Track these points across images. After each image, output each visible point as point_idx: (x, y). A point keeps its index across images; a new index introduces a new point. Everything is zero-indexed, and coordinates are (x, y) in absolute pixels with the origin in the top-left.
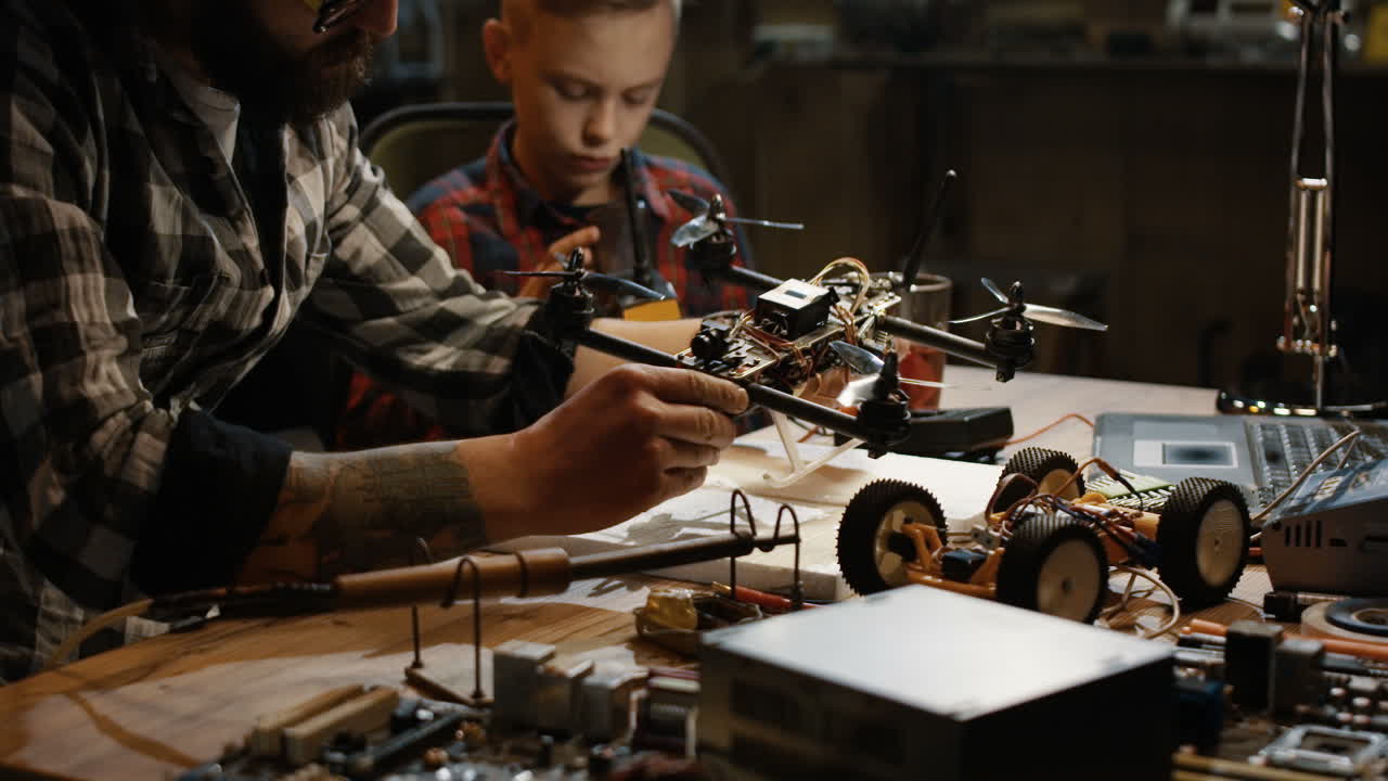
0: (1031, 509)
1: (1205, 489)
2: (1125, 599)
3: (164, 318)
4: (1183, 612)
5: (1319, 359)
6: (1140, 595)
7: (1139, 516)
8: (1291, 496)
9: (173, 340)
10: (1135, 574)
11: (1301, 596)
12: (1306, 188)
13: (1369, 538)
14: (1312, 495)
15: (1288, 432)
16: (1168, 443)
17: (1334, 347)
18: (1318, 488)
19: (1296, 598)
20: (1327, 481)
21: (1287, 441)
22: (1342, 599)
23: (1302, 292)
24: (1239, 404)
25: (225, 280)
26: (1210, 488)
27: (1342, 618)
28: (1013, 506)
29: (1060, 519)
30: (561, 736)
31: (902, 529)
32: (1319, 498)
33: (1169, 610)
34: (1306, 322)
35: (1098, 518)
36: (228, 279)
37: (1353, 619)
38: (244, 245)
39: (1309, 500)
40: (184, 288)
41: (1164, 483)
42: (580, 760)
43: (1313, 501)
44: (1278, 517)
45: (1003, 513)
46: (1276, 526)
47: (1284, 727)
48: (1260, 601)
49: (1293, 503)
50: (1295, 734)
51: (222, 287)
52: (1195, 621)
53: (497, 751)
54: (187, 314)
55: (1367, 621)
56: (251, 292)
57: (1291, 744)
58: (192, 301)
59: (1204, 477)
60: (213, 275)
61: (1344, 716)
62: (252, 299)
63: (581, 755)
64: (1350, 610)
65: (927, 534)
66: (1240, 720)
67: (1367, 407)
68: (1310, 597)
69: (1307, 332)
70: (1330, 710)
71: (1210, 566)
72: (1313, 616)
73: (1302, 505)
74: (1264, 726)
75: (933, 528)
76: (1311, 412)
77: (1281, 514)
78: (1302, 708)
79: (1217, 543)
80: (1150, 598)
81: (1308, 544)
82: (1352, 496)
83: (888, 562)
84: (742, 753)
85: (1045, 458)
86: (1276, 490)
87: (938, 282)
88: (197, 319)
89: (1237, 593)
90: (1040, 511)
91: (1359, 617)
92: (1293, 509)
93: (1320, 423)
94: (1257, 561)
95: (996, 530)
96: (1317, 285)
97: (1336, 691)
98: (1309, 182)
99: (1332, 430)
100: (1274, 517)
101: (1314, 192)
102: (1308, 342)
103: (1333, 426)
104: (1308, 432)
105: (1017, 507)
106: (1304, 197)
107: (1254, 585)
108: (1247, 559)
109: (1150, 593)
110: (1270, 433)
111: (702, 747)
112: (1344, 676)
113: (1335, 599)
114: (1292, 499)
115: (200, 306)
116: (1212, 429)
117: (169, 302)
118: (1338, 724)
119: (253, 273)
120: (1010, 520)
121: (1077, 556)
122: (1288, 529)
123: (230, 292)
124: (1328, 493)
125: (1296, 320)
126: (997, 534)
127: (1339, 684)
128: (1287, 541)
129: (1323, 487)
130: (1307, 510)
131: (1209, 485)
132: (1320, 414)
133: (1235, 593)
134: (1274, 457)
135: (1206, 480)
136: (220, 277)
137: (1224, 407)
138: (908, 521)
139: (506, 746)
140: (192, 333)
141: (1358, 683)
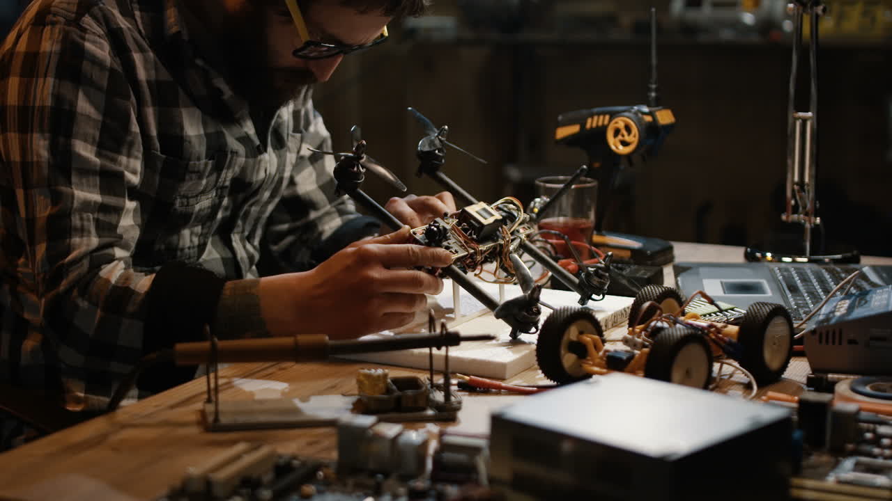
0: (659, 324)
1: (767, 309)
2: (718, 380)
3: (204, 182)
4: (759, 387)
5: (808, 225)
6: (726, 377)
7: (725, 327)
8: (818, 313)
9: (214, 194)
10: (722, 364)
11: (830, 376)
12: (799, 118)
13: (872, 339)
14: (833, 312)
15: (797, 273)
16: (724, 280)
17: (818, 218)
18: (835, 307)
19: (827, 378)
20: (839, 303)
21: (798, 278)
22: (856, 377)
23: (797, 184)
24: (758, 255)
25: (235, 153)
26: (771, 308)
27: (861, 389)
28: (648, 322)
29: (680, 329)
30: (387, 475)
31: (578, 337)
32: (838, 314)
33: (748, 387)
34: (799, 202)
35: (703, 329)
36: (237, 153)
37: (868, 389)
38: (246, 133)
39: (831, 315)
40: (210, 162)
41: (731, 306)
42: (402, 490)
43: (834, 316)
44: (814, 326)
45: (642, 326)
46: (813, 332)
47: (841, 459)
48: (804, 380)
49: (821, 317)
50: (849, 463)
51: (235, 158)
52: (771, 394)
53: (345, 485)
54: (218, 177)
55: (876, 390)
56: (253, 159)
57: (847, 469)
58: (218, 169)
59: (766, 302)
60: (227, 152)
61: (876, 451)
62: (254, 163)
63: (402, 486)
64: (865, 384)
65: (594, 340)
66: (810, 454)
67: (839, 256)
68: (836, 376)
69: (801, 209)
70: (867, 448)
71: (771, 358)
72: (843, 387)
73: (827, 319)
74: (825, 458)
75: (597, 337)
76: (805, 260)
77: (816, 324)
78: (850, 446)
79: (774, 344)
80: (732, 379)
81: (834, 343)
82: (859, 313)
83: (568, 359)
84: (519, 483)
85: (661, 291)
86: (800, 309)
87: (589, 183)
88: (225, 179)
89: (787, 375)
90: (666, 325)
91: (871, 388)
92: (822, 321)
93: (815, 267)
94: (800, 354)
95: (638, 337)
96: (807, 180)
97: (869, 435)
98: (801, 114)
99: (824, 271)
100: (811, 326)
101: (804, 121)
102: (802, 216)
103: (824, 268)
104: (809, 272)
105: (650, 323)
106: (798, 123)
107: (798, 370)
108: (793, 354)
109: (731, 376)
110: (785, 273)
111: (491, 480)
112: (871, 426)
113: (852, 377)
114: (819, 315)
115: (224, 171)
116: (748, 271)
117: (204, 171)
118: (875, 456)
119: (253, 147)
120: (647, 331)
121: (694, 353)
122: (821, 335)
123: (241, 160)
124: (843, 311)
125: (793, 202)
126: (640, 340)
127: (868, 431)
128: (820, 342)
129: (838, 307)
130: (833, 321)
131: (770, 307)
132: (810, 261)
133: (786, 375)
134: (793, 289)
135: (766, 304)
136: (232, 152)
137: (750, 257)
138: (581, 333)
139: (350, 482)
140: (223, 188)
141: (882, 430)
